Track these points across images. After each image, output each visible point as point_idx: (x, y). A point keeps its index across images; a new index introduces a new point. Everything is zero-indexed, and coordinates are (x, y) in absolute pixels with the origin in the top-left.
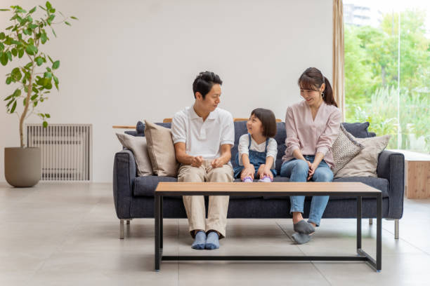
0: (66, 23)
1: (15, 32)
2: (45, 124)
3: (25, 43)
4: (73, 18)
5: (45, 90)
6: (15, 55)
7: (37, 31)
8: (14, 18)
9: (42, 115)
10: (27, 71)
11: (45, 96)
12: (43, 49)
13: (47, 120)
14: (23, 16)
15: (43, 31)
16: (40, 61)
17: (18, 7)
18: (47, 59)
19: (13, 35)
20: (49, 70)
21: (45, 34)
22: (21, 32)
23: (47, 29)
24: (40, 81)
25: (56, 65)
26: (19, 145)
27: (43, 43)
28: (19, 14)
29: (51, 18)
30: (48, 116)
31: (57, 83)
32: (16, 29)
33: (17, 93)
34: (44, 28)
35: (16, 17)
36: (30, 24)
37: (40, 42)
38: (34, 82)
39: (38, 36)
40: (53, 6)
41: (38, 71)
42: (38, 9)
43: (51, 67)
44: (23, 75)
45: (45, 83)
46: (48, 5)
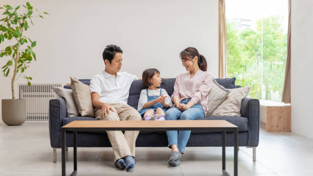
0: (41, 16)
1: (6, 23)
2: (29, 84)
3: (13, 30)
4: (45, 13)
5: (27, 61)
6: (6, 38)
7: (21, 21)
8: (5, 13)
9: (27, 78)
10: (16, 48)
11: (27, 65)
12: (25, 34)
13: (30, 81)
14: (11, 11)
15: (26, 22)
16: (22, 41)
17: (8, 6)
18: (28, 40)
19: (5, 25)
20: (30, 48)
21: (26, 24)
22: (10, 22)
23: (27, 20)
24: (24, 55)
25: (34, 44)
26: (11, 98)
27: (26, 29)
28: (9, 11)
29: (30, 13)
30: (31, 79)
31: (35, 56)
32: (6, 20)
33: (9, 63)
34: (26, 20)
35: (7, 12)
36: (16, 17)
37: (24, 29)
38: (21, 56)
39: (22, 25)
40: (31, 5)
41: (22, 48)
42: (21, 7)
43: (30, 46)
44: (13, 51)
45: (27, 57)
46: (28, 4)
